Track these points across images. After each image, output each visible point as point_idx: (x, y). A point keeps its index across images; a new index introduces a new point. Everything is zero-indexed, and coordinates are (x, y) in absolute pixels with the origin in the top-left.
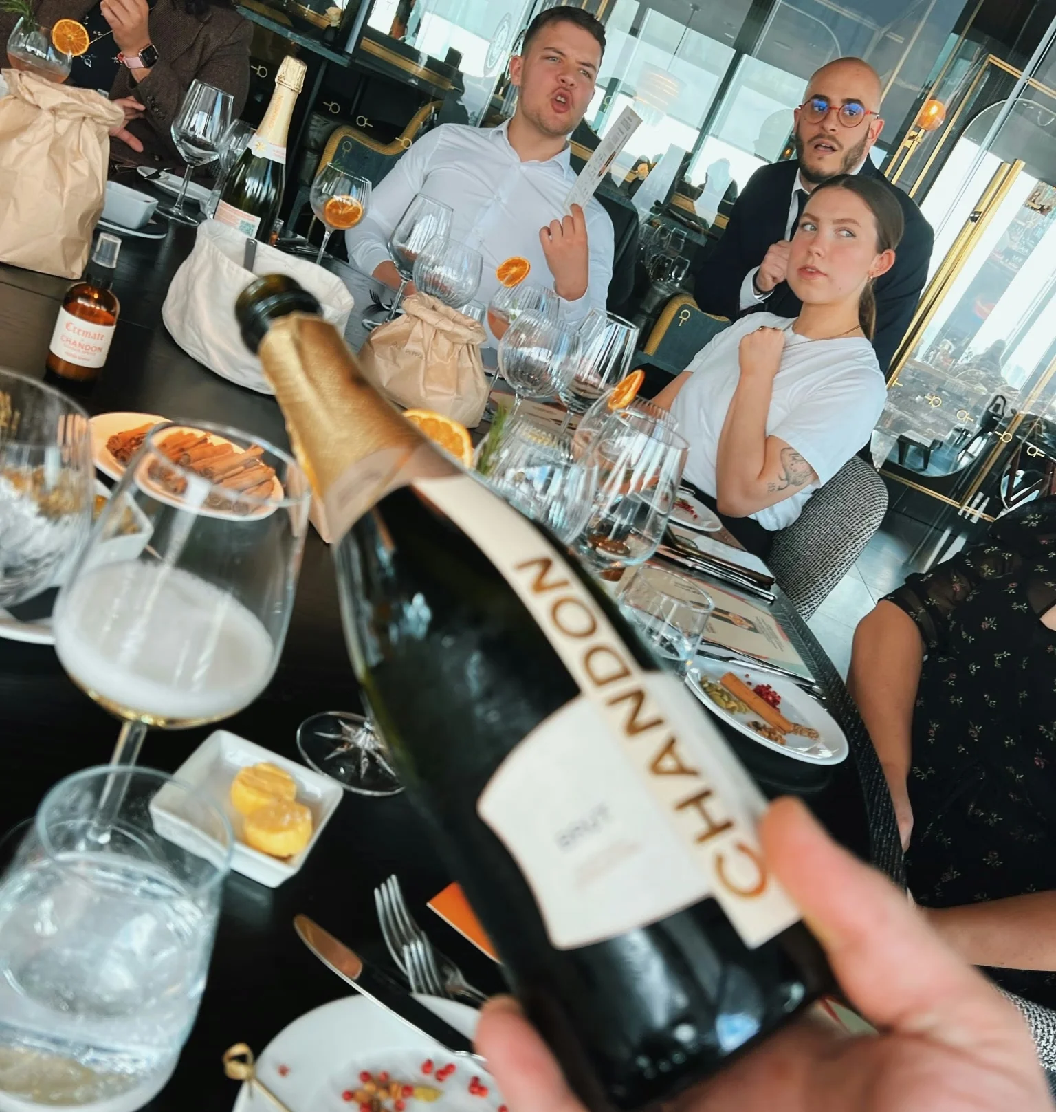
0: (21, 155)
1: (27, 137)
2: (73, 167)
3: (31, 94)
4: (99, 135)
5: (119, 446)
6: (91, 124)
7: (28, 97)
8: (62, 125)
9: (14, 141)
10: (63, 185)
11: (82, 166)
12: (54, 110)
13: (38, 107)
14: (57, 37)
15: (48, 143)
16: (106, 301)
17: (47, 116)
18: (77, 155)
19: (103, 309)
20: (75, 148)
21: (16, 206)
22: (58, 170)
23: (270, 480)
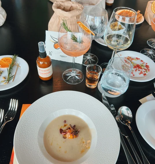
23: (141, 16)
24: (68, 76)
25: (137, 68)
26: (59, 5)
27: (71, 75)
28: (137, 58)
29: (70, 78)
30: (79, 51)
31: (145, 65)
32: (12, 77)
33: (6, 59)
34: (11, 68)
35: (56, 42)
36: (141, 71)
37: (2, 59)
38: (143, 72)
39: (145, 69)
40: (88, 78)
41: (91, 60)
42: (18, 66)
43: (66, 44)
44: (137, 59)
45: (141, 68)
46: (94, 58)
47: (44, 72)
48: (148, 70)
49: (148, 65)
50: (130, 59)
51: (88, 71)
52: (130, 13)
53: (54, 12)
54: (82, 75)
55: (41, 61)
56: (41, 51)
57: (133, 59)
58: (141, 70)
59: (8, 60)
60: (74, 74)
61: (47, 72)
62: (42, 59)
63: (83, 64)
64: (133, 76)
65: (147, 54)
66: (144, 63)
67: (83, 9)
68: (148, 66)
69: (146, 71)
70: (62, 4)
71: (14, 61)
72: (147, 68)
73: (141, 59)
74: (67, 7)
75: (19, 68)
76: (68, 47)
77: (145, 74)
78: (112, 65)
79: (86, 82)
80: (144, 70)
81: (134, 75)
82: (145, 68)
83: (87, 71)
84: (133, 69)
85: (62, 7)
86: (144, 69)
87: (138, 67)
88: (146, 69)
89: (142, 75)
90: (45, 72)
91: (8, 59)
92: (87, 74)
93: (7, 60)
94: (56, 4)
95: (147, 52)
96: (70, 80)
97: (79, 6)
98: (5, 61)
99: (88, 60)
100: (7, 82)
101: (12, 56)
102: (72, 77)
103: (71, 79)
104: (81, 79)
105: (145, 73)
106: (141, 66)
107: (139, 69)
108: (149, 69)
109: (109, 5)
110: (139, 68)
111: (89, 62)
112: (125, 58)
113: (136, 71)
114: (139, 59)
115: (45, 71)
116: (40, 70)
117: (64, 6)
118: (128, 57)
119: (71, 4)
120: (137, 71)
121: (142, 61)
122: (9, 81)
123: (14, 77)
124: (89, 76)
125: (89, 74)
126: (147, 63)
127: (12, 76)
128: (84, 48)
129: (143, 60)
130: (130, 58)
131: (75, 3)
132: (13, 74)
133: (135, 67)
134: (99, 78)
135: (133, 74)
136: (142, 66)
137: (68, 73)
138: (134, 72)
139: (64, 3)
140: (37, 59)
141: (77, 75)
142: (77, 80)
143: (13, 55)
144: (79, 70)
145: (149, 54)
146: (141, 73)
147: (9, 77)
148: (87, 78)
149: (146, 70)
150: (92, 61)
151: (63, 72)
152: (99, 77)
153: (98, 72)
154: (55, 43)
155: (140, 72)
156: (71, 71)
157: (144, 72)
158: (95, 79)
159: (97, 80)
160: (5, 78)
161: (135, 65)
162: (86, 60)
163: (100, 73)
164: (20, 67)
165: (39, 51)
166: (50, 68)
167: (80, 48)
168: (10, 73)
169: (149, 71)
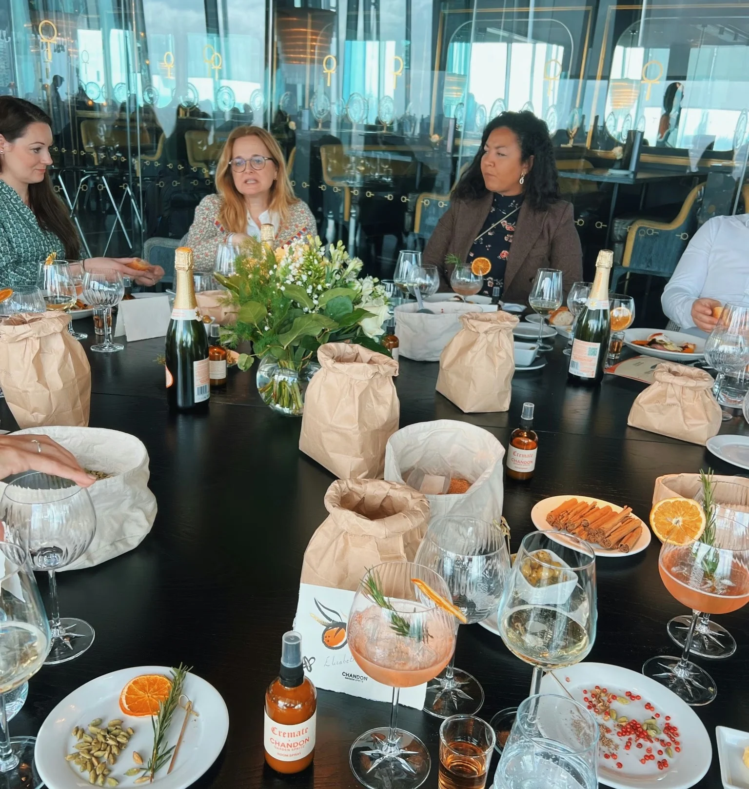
0: (473, 358)
1: (475, 348)
2: (498, 356)
3: (474, 327)
4: (508, 336)
5: (553, 519)
6: (504, 331)
7: (473, 329)
8: (490, 337)
9: (469, 352)
10: (495, 366)
11: (502, 354)
12: (486, 332)
13: (478, 333)
14: (475, 269)
15: (485, 349)
16: (530, 436)
17: (483, 335)
18: (499, 349)
19: (530, 441)
20: (497, 346)
21: (474, 382)
22: (492, 361)
23: (639, 527)
24: (372, 759)
25: (633, 736)
26: (348, 490)
27: (381, 756)
28: (629, 694)
29: (380, 765)
30: (416, 669)
31: (660, 722)
32: (168, 755)
33: (148, 680)
34: (166, 719)
35: (331, 622)
36: (649, 750)
37: (135, 683)
38: (655, 753)
39: (662, 741)
40: (449, 768)
41: (455, 693)
42: (190, 709)
43: (374, 641)
44: (628, 698)
45: (648, 738)
46: (469, 688)
47: (285, 740)
48: (673, 746)
49: (673, 722)
50: (604, 697)
51: (448, 742)
52: (597, 514)
53: (327, 514)
54: (423, 754)
55: (284, 696)
56: (286, 663)
57: (614, 697)
58: (647, 744)
59: (156, 687)
60: (393, 749)
61: (298, 739)
62: (287, 691)
63: (426, 711)
64: (615, 767)
65: (668, 678)
66: (658, 715)
67: (425, 509)
68: (674, 729)
69: (667, 751)
70: (357, 488)
71: (177, 688)
72: (670, 737)
73: (647, 698)
74: (374, 497)
75: (194, 717)
76: (379, 653)
77: (663, 764)
78: (534, 719)
79: (440, 785)
80: (658, 746)
81: (620, 765)
82: (664, 736)
83: (443, 740)
84: (616, 739)
85: (355, 496)
86: (658, 739)
87: (634, 729)
88: (667, 739)
89: (652, 766)
90: (293, 740)
91: (155, 681)
92: (443, 751)
93: (151, 684)
94: (337, 489)
95: (669, 671)
96: (376, 776)
97: (413, 498)
98: (143, 688)
99: (446, 693)
100: (150, 773)
101: (171, 669)
102: (385, 763)
103: (384, 770)
104: (420, 775)
105: (665, 756)
106: (645, 728)
107: (641, 741)
108: (677, 743)
109: (520, 477)
110: (638, 736)
111: (452, 701)
112: (585, 692)
113: (628, 747)
114: (638, 697)
115: (292, 735)
116: (273, 730)
117: (362, 496)
118: (597, 687)
119: (385, 489)
120: (634, 746)
121: (648, 706)
122: (154, 769)
123: (172, 753)
124: (449, 761)
125: (449, 753)
126: (668, 718)
127: (168, 752)
128: (434, 659)
129: (653, 703)
130: (604, 691)
131: (398, 486)
132: (173, 742)
133: (624, 731)
134: (487, 771)
135: (618, 760)
136: (651, 726)
137: (370, 745)
138: (621, 752)
139: (363, 486)
140: (269, 690)
141: (404, 756)
142: (404, 777)
143: (176, 666)
144: (410, 736)
145: (676, 676)
146: (649, 757)
147: (157, 753)
148: (444, 770)
149: (669, 744)
150: (460, 700)
151: (353, 741)
152: (486, 767)
153: (483, 745)
154: (328, 627)
155: (643, 752)
156: (383, 738)
157: (660, 752)
158: (474, 773)
159: (481, 778)
160: (141, 757)
161: (624, 724)
162: (439, 695)
163: (489, 752)
164: (197, 715)
165: (282, 661)
166: (310, 724)
167: (419, 658)
168: (160, 739)
169: (678, 749)
